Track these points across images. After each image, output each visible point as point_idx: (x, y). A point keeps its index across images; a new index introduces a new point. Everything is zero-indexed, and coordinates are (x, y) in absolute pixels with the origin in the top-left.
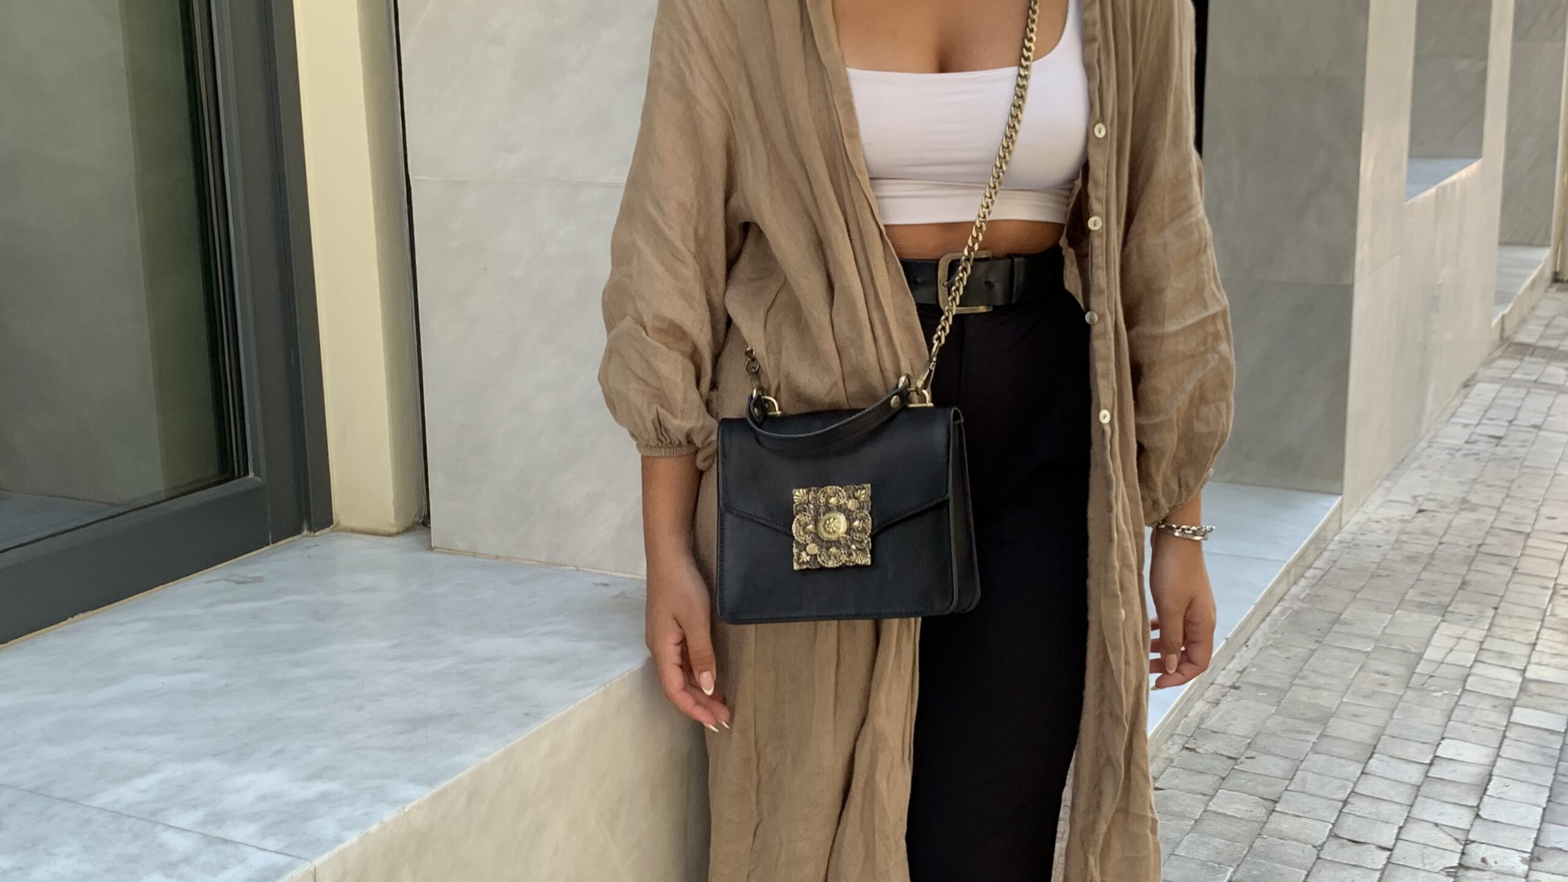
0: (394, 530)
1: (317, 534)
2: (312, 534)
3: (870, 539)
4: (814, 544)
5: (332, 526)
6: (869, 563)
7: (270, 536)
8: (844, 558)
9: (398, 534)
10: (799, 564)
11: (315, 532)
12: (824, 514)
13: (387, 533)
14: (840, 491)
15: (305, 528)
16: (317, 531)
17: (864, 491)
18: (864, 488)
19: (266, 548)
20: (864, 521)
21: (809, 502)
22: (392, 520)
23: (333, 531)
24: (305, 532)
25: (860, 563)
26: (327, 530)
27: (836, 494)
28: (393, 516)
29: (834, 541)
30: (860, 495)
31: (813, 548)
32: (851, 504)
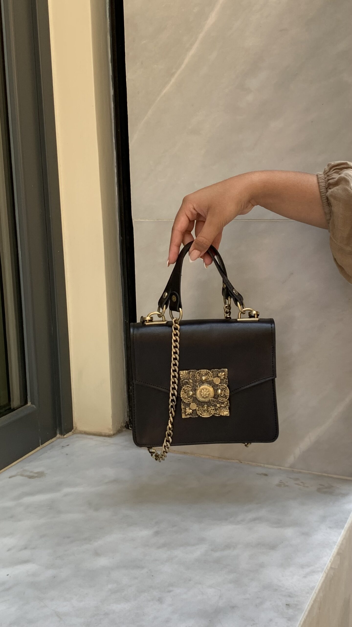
0: (112, 433)
1: (65, 436)
2: (62, 437)
3: (228, 401)
4: (194, 404)
5: (73, 430)
6: (229, 415)
7: (40, 441)
8: (213, 412)
9: (114, 435)
10: (186, 415)
11: (64, 435)
12: (200, 387)
13: (107, 434)
14: (209, 373)
15: (58, 432)
16: (65, 434)
17: (223, 373)
18: (224, 371)
19: (38, 448)
20: (225, 391)
21: (190, 378)
22: (111, 427)
23: (74, 434)
24: (58, 435)
25: (223, 415)
26: (70, 433)
27: (206, 374)
28: (111, 424)
29: (206, 402)
30: (222, 375)
31: (194, 406)
32: (217, 381)
